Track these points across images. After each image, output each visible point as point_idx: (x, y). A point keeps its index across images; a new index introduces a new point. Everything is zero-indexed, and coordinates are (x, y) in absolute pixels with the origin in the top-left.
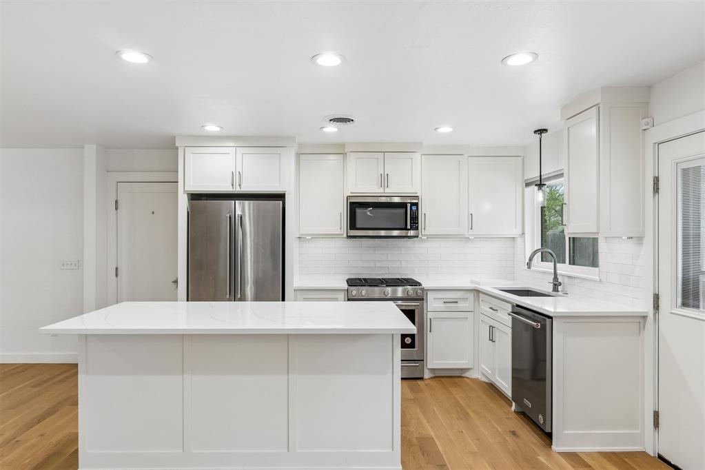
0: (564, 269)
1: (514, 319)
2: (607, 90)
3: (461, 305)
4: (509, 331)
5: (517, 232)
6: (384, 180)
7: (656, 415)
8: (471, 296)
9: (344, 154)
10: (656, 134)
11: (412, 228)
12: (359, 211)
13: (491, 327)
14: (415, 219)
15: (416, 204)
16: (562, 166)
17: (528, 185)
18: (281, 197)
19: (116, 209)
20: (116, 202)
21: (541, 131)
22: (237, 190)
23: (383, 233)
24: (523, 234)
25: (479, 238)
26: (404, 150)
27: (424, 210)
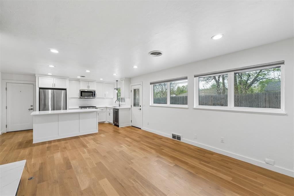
0: (120, 103)
1: (113, 111)
2: (126, 78)
3: (104, 110)
4: (113, 113)
5: (113, 97)
6: (88, 87)
7: (131, 121)
8: (105, 108)
9: (79, 81)
10: (131, 85)
11: (94, 96)
12: (83, 93)
13: (109, 113)
14: (95, 95)
15: (95, 92)
16: (120, 87)
17: (115, 89)
18: (65, 89)
19: (6, 90)
20: (6, 88)
21: (117, 81)
22: (54, 87)
23: (86, 97)
24: (114, 97)
25: (107, 98)
26: (92, 81)
27: (96, 93)
